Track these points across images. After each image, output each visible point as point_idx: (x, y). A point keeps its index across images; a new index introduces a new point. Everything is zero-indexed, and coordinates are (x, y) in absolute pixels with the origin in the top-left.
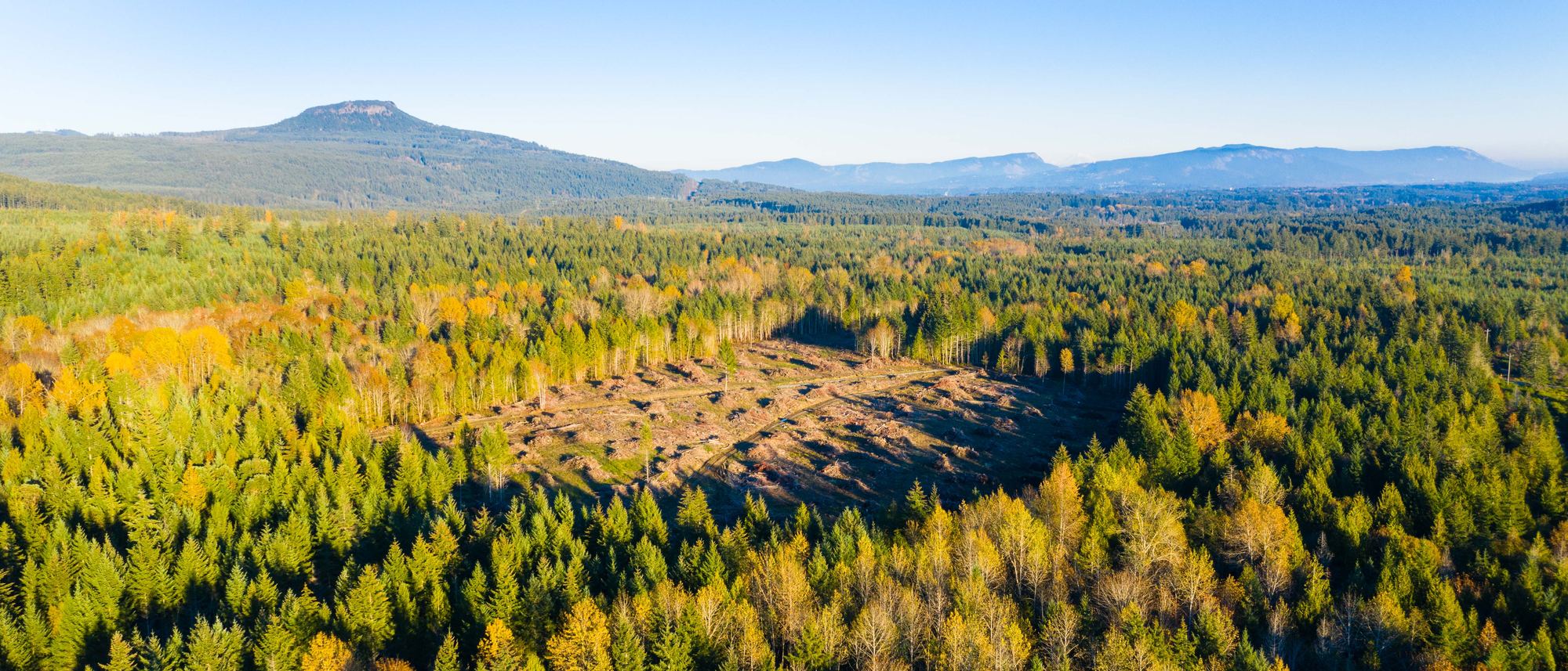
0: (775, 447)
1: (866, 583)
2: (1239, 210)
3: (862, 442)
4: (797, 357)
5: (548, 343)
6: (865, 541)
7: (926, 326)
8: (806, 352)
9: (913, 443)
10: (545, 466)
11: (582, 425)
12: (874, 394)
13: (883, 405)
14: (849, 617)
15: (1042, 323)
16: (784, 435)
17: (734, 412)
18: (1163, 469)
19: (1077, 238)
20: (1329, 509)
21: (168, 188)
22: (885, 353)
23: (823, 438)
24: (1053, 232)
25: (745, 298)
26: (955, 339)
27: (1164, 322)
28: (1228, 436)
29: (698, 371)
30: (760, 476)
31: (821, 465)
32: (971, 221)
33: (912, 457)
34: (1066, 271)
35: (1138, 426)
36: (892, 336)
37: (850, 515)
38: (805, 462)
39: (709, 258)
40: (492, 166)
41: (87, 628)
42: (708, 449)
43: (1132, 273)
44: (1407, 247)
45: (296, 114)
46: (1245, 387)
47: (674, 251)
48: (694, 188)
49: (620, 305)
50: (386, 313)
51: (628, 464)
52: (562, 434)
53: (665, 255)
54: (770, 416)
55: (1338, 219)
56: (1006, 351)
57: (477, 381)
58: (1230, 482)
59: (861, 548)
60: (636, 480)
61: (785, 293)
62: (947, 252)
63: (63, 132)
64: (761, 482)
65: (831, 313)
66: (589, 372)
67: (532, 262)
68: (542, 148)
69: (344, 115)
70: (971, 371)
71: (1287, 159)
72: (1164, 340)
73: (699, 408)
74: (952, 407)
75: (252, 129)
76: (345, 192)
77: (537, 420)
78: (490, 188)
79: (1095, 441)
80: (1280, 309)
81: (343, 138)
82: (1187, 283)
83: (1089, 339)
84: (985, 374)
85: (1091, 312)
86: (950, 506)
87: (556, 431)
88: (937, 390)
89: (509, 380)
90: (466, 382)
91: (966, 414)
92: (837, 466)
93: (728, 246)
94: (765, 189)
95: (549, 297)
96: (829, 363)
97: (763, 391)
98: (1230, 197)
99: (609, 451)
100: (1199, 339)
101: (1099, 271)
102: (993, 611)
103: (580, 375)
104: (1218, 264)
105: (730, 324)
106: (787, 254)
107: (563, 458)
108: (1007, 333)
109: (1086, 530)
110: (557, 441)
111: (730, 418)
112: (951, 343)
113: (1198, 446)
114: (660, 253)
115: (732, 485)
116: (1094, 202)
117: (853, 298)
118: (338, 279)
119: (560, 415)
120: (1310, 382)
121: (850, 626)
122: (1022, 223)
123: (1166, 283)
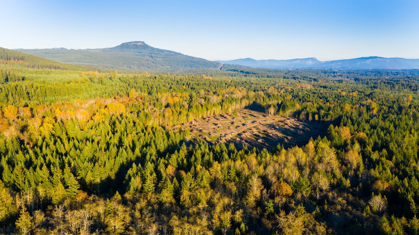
0: (247, 135)
1: (268, 162)
2: (371, 76)
3: (266, 135)
4: (251, 114)
5: (193, 109)
6: (268, 155)
7: (283, 107)
8: (253, 112)
9: (278, 135)
10: (196, 137)
11: (203, 128)
12: (269, 124)
13: (272, 126)
14: (265, 168)
15: (311, 108)
16: (249, 132)
17: (237, 127)
18: (335, 143)
19: (324, 83)
20: (370, 153)
21: (89, 64)
22: (272, 114)
23: (257, 133)
24: (318, 81)
25: (238, 99)
26: (290, 111)
27: (342, 109)
28: (351, 137)
29: (228, 116)
30: (243, 141)
31: (257, 139)
32: (296, 77)
33: (278, 139)
34: (320, 94)
35: (330, 134)
36: (274, 110)
37: (265, 150)
38: (254, 139)
39: (228, 87)
40: (170, 59)
41: (121, 163)
42: (232, 135)
43: (337, 94)
44: (415, 88)
45: (120, 45)
46: (358, 125)
47: (219, 84)
48: (222, 66)
49: (209, 100)
50: (154, 100)
51: (214, 137)
52: (199, 130)
53: (217, 86)
54: (245, 128)
55: (398, 79)
56: (302, 114)
57: (178, 117)
58: (349, 147)
59: (267, 156)
60: (216, 141)
61: (248, 98)
62: (289, 87)
63: (62, 48)
64: (244, 143)
65: (259, 103)
66: (202, 116)
67: (184, 87)
68: (182, 55)
69: (132, 45)
70: (293, 119)
71: (388, 61)
72: (341, 113)
73: (229, 125)
74: (288, 127)
75: (108, 48)
76: (133, 66)
77: (193, 127)
78: (169, 65)
79: (319, 136)
80: (373, 106)
81: (131, 51)
82: (350, 98)
83: (322, 112)
84: (297, 120)
85: (324, 105)
86: (286, 148)
87: (197, 129)
88: (285, 123)
89: (185, 117)
90: (176, 118)
91: (291, 129)
92: (261, 140)
93: (232, 84)
94: (241, 67)
95: (191, 97)
96: (259, 116)
97: (243, 122)
98: (370, 72)
99: (210, 134)
100: (350, 113)
101: (328, 94)
102: (293, 168)
103: (200, 117)
104: (361, 92)
105: (234, 105)
106: (247, 86)
107: (200, 136)
108: (302, 110)
109: (315, 155)
110: (198, 132)
111: (236, 128)
112: (289, 112)
113: (343, 139)
114: (215, 85)
115: (237, 143)
116: (331, 72)
117: (265, 99)
118: (139, 90)
119: (197, 126)
120: (375, 125)
121: (265, 170)
122: (310, 78)
123: (345, 98)
